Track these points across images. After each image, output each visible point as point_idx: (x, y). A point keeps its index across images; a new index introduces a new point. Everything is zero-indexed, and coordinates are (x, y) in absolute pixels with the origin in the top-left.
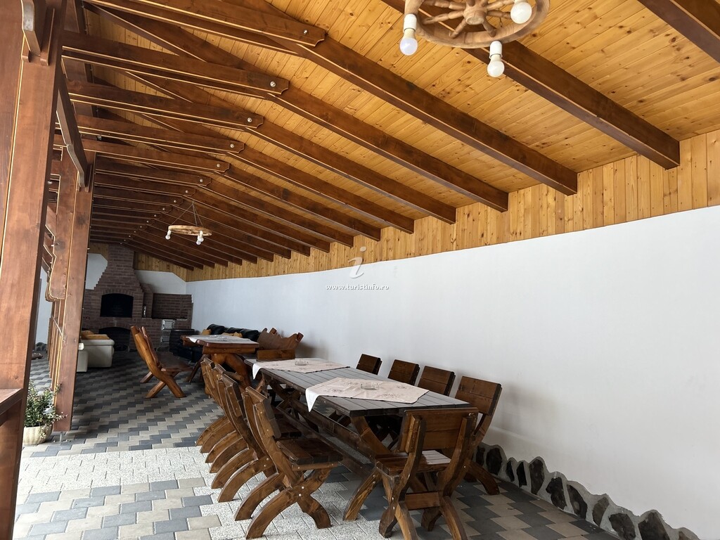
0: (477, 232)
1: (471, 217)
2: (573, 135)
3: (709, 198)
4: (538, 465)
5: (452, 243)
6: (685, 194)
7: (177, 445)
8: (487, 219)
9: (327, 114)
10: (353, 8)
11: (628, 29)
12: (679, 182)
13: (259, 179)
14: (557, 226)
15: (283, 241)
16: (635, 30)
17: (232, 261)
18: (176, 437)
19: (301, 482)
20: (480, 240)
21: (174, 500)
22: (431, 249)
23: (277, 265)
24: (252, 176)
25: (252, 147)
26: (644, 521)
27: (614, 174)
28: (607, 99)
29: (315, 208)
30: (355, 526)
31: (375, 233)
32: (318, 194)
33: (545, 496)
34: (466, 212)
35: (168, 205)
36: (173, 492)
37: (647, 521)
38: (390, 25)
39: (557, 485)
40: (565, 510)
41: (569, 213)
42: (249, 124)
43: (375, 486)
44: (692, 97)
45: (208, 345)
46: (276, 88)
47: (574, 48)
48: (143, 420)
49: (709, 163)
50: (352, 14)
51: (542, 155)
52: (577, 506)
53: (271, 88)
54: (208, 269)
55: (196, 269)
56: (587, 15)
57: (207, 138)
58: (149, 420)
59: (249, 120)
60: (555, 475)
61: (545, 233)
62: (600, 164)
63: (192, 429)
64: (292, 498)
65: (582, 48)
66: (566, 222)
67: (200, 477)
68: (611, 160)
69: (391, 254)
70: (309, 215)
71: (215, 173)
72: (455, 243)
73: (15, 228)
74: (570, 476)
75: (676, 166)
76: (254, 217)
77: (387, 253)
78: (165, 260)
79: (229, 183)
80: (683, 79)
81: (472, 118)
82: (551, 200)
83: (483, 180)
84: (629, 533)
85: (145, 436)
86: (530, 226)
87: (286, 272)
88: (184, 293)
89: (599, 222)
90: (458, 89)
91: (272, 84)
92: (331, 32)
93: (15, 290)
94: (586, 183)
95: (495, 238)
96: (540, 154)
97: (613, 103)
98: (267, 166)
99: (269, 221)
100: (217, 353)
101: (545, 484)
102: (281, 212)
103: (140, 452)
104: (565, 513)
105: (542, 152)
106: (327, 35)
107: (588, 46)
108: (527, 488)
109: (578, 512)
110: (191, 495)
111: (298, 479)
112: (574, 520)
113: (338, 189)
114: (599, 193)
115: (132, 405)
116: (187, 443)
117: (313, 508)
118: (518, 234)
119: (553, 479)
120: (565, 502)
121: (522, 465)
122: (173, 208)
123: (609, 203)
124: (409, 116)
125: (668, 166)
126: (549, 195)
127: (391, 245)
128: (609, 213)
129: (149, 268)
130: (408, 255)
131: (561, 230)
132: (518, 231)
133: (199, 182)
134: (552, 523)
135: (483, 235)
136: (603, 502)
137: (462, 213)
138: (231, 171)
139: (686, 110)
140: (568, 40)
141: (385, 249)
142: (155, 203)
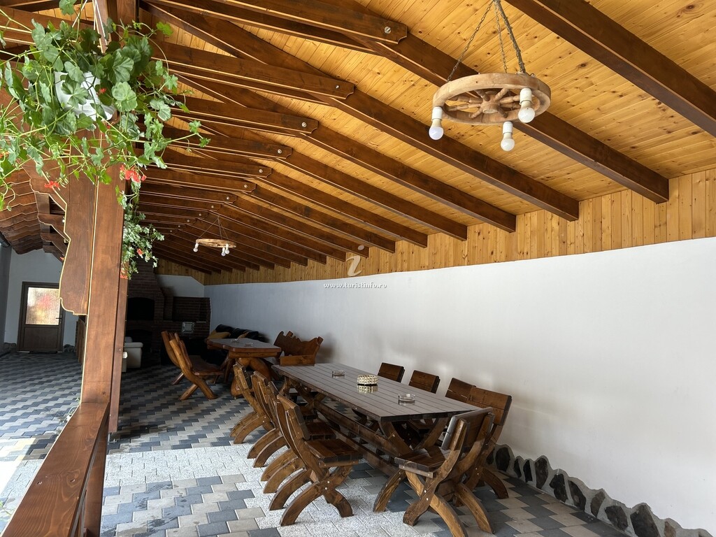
0: (487, 248)
1: (481, 236)
2: (574, 171)
3: (694, 232)
4: (543, 463)
5: (464, 258)
6: (672, 228)
7: (214, 444)
8: (496, 238)
9: (352, 149)
10: (380, 69)
11: (620, 94)
12: (668, 216)
13: (282, 198)
14: (560, 248)
15: (301, 250)
16: (625, 95)
17: (250, 267)
18: (212, 437)
19: (327, 477)
20: (490, 258)
21: (221, 494)
22: (443, 262)
23: (294, 271)
24: (276, 195)
25: (278, 171)
26: (636, 513)
27: (612, 205)
28: (603, 145)
29: (334, 223)
30: (381, 516)
31: (389, 246)
32: (338, 213)
33: (548, 490)
34: (477, 230)
35: (194, 218)
36: (218, 487)
37: (637, 512)
38: (413, 83)
39: (559, 481)
40: (566, 503)
41: (571, 238)
42: (279, 155)
43: (400, 482)
44: (678, 146)
45: (234, 350)
46: (306, 129)
47: (573, 106)
48: (177, 421)
49: (694, 200)
50: (379, 73)
51: (547, 187)
52: (577, 500)
53: (302, 128)
54: (225, 274)
55: (213, 273)
56: (585, 82)
57: (239, 165)
58: (184, 421)
59: (279, 152)
60: (558, 472)
61: (550, 254)
62: (598, 195)
63: (224, 430)
64: (319, 491)
65: (580, 106)
66: (568, 246)
67: (239, 473)
68: (608, 192)
69: (405, 265)
70: (327, 230)
71: (242, 193)
72: (466, 259)
73: (100, 268)
74: (572, 473)
75: (666, 201)
76: (275, 230)
77: (402, 265)
78: (185, 265)
79: (253, 200)
80: (669, 132)
81: (484, 156)
82: (555, 224)
83: (494, 204)
84: (622, 523)
85: (183, 436)
86: (536, 247)
87: (303, 278)
88: (202, 295)
89: (597, 247)
90: (471, 133)
91: (304, 125)
92: (359, 86)
93: (101, 320)
94: (586, 211)
95: (503, 256)
96: (545, 186)
97: (609, 148)
98: (292, 188)
99: (289, 233)
100: (242, 357)
101: (549, 479)
102: (301, 226)
103: (181, 451)
104: (567, 505)
105: (547, 183)
106: (355, 88)
107: (585, 104)
108: (533, 484)
109: (578, 505)
110: (234, 489)
111: (324, 474)
112: (574, 511)
113: (357, 208)
114: (597, 221)
115: (165, 406)
116: (223, 442)
117: (337, 499)
118: (525, 254)
119: (556, 476)
120: (566, 495)
121: (528, 462)
122: (197, 220)
123: (607, 230)
124: (423, 153)
125: (658, 202)
126: (554, 221)
127: (405, 257)
128: (606, 239)
129: (168, 272)
130: (422, 268)
131: (564, 252)
132: (525, 251)
133: (226, 200)
134: (555, 514)
135: (492, 253)
136: (600, 496)
137: (473, 232)
138: (257, 191)
139: (672, 155)
140: (568, 99)
141: (399, 261)
142: (181, 217)
